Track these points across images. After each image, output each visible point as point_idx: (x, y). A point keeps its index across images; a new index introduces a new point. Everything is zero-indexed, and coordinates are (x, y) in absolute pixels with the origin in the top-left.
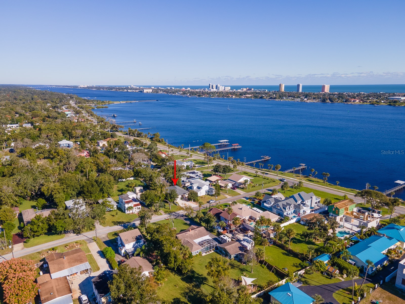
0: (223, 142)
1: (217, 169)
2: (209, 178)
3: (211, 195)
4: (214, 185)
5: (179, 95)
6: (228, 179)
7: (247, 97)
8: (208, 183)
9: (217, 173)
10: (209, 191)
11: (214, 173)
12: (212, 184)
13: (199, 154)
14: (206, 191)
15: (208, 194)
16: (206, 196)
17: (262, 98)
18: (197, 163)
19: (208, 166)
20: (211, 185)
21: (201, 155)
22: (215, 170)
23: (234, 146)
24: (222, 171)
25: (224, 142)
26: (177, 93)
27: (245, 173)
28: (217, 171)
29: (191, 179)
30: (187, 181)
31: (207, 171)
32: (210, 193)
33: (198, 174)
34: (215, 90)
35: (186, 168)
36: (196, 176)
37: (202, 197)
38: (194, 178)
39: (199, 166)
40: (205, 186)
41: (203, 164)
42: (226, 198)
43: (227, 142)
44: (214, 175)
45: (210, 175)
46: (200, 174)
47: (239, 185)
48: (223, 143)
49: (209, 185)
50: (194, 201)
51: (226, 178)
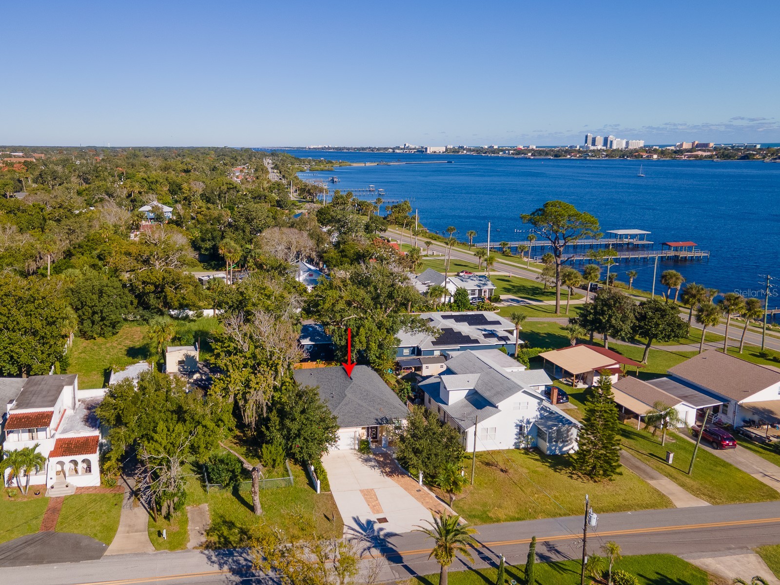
0: (626, 236)
1: (603, 313)
2: (551, 355)
3: (554, 457)
4: (581, 397)
5: (505, 155)
6: (669, 376)
7: (696, 156)
8: (541, 379)
9: (598, 337)
10: (538, 432)
11: (581, 332)
12: (568, 390)
13: (525, 263)
14: (521, 428)
15: (536, 449)
16: (521, 458)
17: (748, 158)
18: (508, 291)
19: (554, 303)
20: (562, 394)
21: (531, 265)
22: (590, 317)
23: (676, 249)
24: (627, 327)
25: (633, 236)
26: (501, 153)
27: (763, 355)
28: (600, 327)
29: (458, 346)
30: (437, 353)
31: (548, 323)
32: (545, 445)
33: (500, 331)
34: (600, 146)
35: (455, 302)
36: (486, 336)
37: (488, 461)
38: (476, 341)
39: (513, 300)
40: (519, 396)
41: (534, 294)
42: (662, 501)
43: (642, 237)
44: (580, 342)
45: (561, 343)
46: (511, 332)
47: (750, 423)
48: (626, 241)
49: (548, 393)
50: (431, 481)
51: (648, 366)
